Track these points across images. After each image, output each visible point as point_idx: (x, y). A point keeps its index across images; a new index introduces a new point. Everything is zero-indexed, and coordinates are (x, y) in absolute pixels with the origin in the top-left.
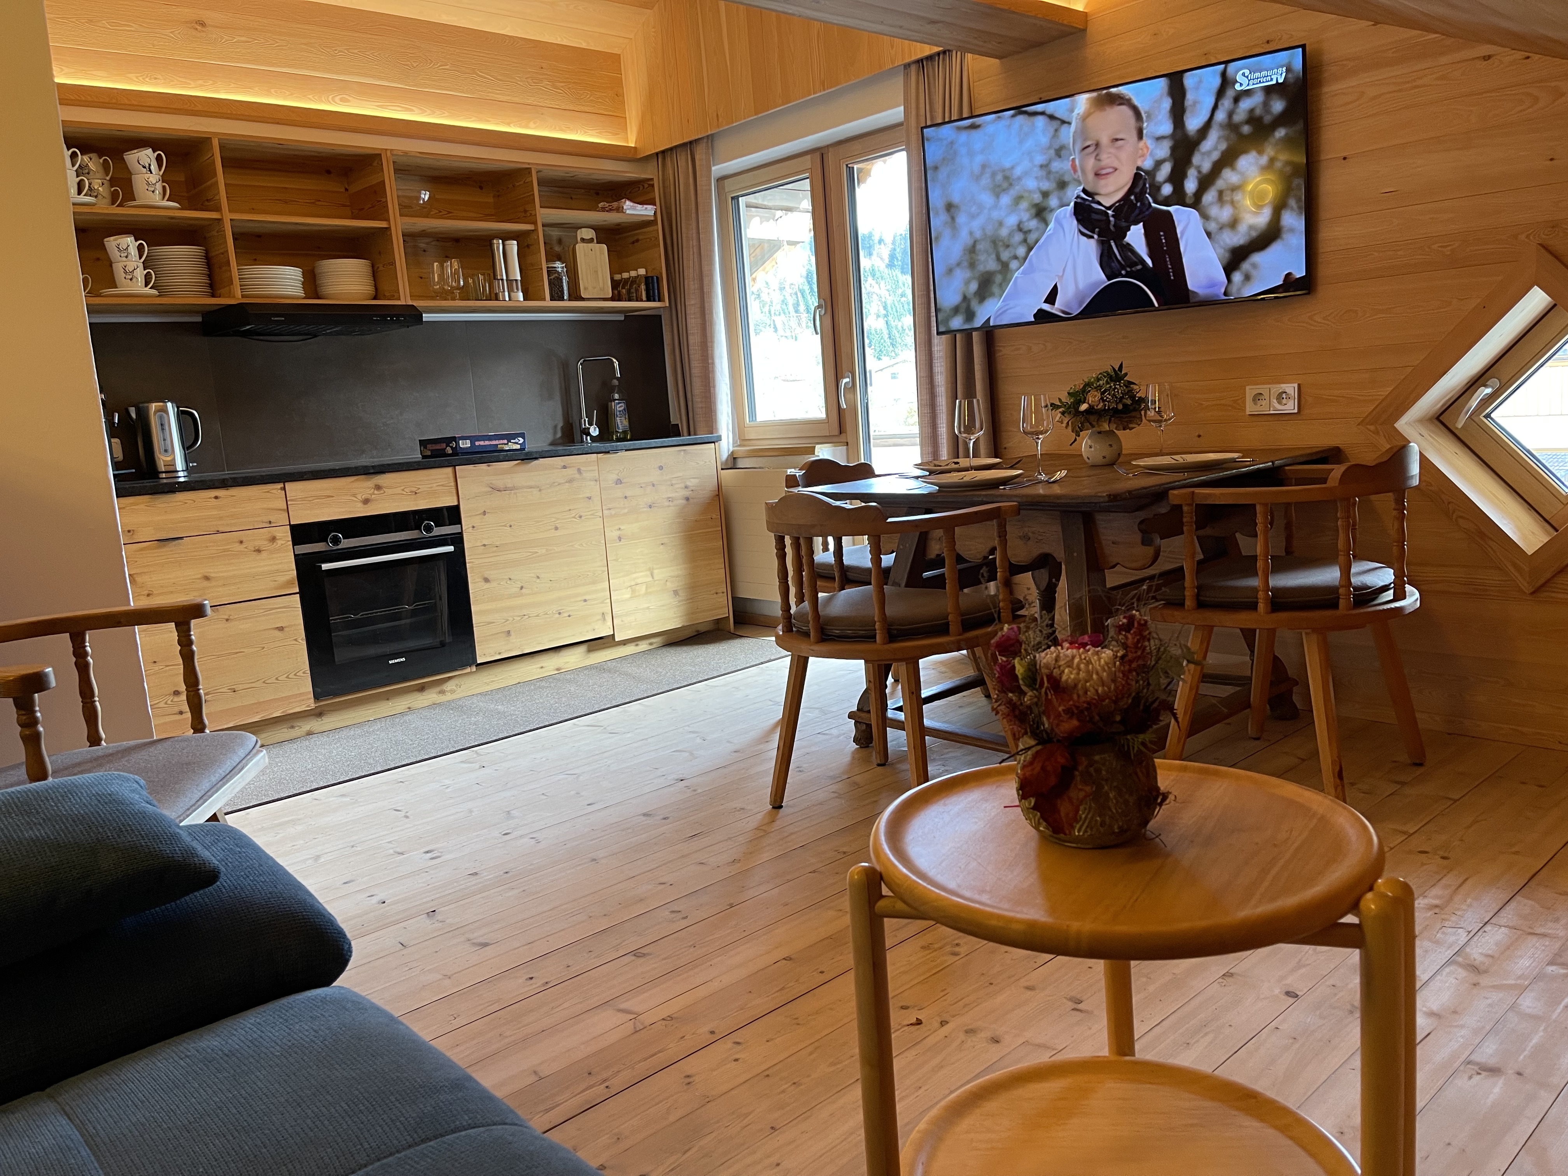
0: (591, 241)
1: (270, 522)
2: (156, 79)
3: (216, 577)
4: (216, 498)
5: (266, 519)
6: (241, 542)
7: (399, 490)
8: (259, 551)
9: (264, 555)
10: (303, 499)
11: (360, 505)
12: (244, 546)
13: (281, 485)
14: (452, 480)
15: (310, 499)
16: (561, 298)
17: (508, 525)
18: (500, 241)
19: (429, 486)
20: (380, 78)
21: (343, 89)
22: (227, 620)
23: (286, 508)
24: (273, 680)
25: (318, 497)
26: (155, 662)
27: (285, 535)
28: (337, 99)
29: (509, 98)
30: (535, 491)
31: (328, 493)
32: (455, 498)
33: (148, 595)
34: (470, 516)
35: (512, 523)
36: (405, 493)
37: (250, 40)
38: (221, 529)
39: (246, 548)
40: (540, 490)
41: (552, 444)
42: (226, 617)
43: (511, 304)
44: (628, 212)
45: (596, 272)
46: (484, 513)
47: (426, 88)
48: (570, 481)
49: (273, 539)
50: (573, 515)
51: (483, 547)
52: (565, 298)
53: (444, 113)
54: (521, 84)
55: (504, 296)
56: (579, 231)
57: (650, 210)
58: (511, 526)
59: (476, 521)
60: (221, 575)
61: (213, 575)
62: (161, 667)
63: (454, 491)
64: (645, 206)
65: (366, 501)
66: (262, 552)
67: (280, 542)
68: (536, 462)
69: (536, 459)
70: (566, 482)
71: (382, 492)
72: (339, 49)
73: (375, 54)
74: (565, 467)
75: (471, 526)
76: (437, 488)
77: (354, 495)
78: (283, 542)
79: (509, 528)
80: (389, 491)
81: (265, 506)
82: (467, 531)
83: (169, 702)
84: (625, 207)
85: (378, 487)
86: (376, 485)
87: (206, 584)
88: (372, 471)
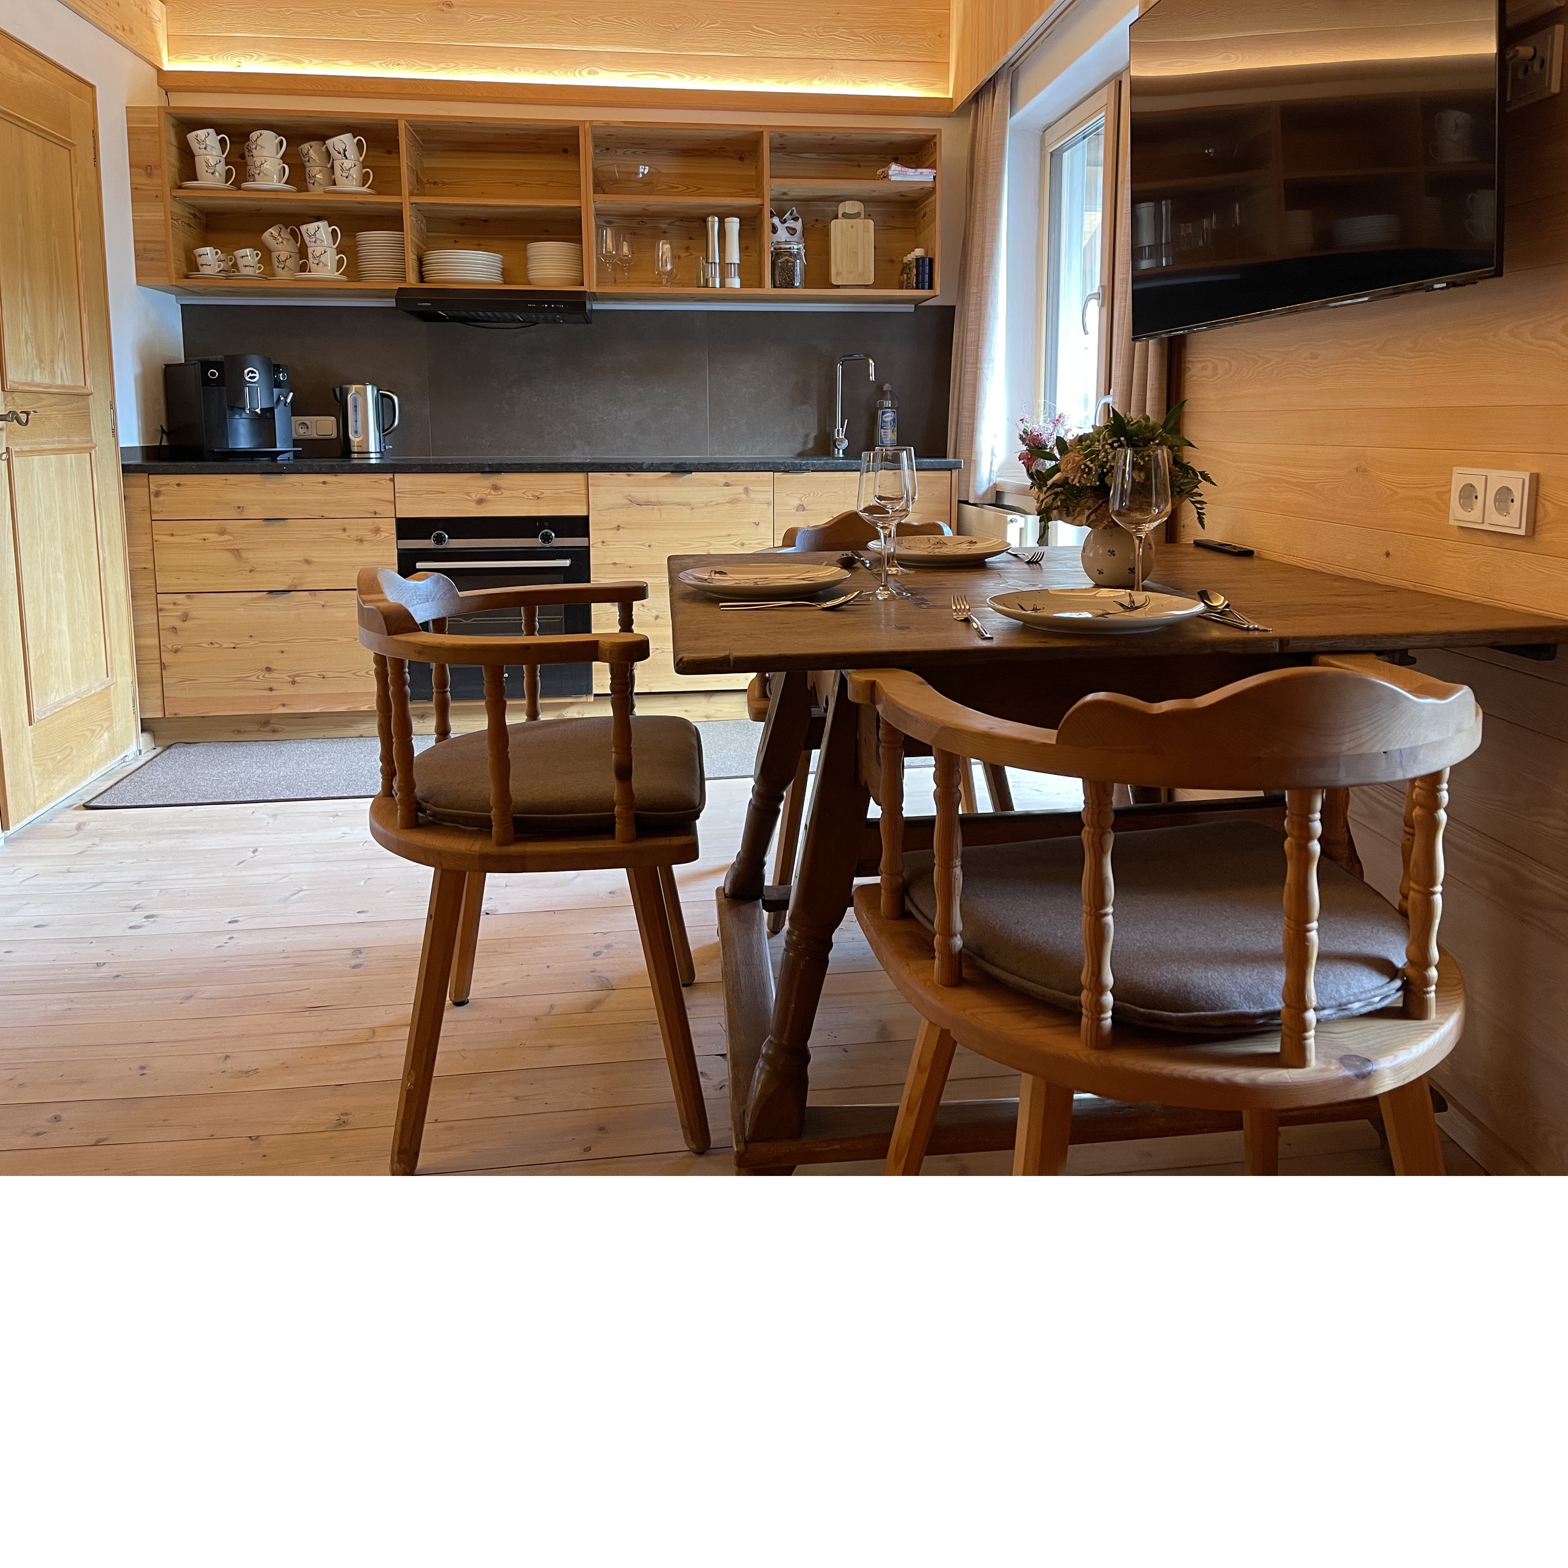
0: (857, 216)
1: (375, 513)
2: (398, 64)
3: (315, 562)
4: (324, 483)
5: (372, 509)
6: (344, 530)
7: (519, 493)
8: (361, 541)
9: (366, 545)
10: (412, 492)
11: (473, 505)
12: (347, 533)
13: (391, 476)
14: (583, 487)
15: (420, 493)
16: (791, 285)
17: (647, 544)
18: (716, 219)
19: (555, 491)
20: (635, 46)
21: (594, 60)
22: (323, 606)
23: (393, 500)
24: (363, 673)
25: (428, 492)
26: (251, 636)
27: (390, 529)
28: (585, 72)
29: (790, 53)
30: (686, 511)
31: (440, 489)
32: (585, 508)
33: (251, 571)
34: (601, 530)
35: (652, 543)
36: (526, 497)
37: (498, 17)
38: (326, 515)
39: (348, 536)
40: (692, 509)
41: (801, 455)
42: (323, 603)
43: (723, 291)
44: (893, 178)
45: (856, 253)
46: (618, 528)
47: (688, 51)
48: (733, 501)
49: (377, 531)
50: (733, 542)
51: (613, 566)
52: (797, 284)
53: (706, 77)
54: (808, 35)
55: (714, 282)
56: (842, 204)
57: (927, 175)
58: (650, 546)
59: (608, 535)
60: (321, 560)
61: (314, 560)
62: (256, 642)
63: (585, 500)
64: (920, 170)
65: (480, 501)
66: (365, 542)
67: (384, 534)
68: (688, 476)
69: (690, 472)
70: (728, 502)
71: (500, 493)
72: (593, 17)
73: (633, 19)
74: (727, 485)
75: (600, 540)
76: (565, 495)
77: (468, 494)
78: (387, 535)
79: (648, 548)
80: (507, 493)
81: (373, 496)
82: (596, 545)
83: (261, 677)
84: (890, 173)
85: (496, 488)
86: (493, 485)
87: (306, 567)
88: (487, 469)
